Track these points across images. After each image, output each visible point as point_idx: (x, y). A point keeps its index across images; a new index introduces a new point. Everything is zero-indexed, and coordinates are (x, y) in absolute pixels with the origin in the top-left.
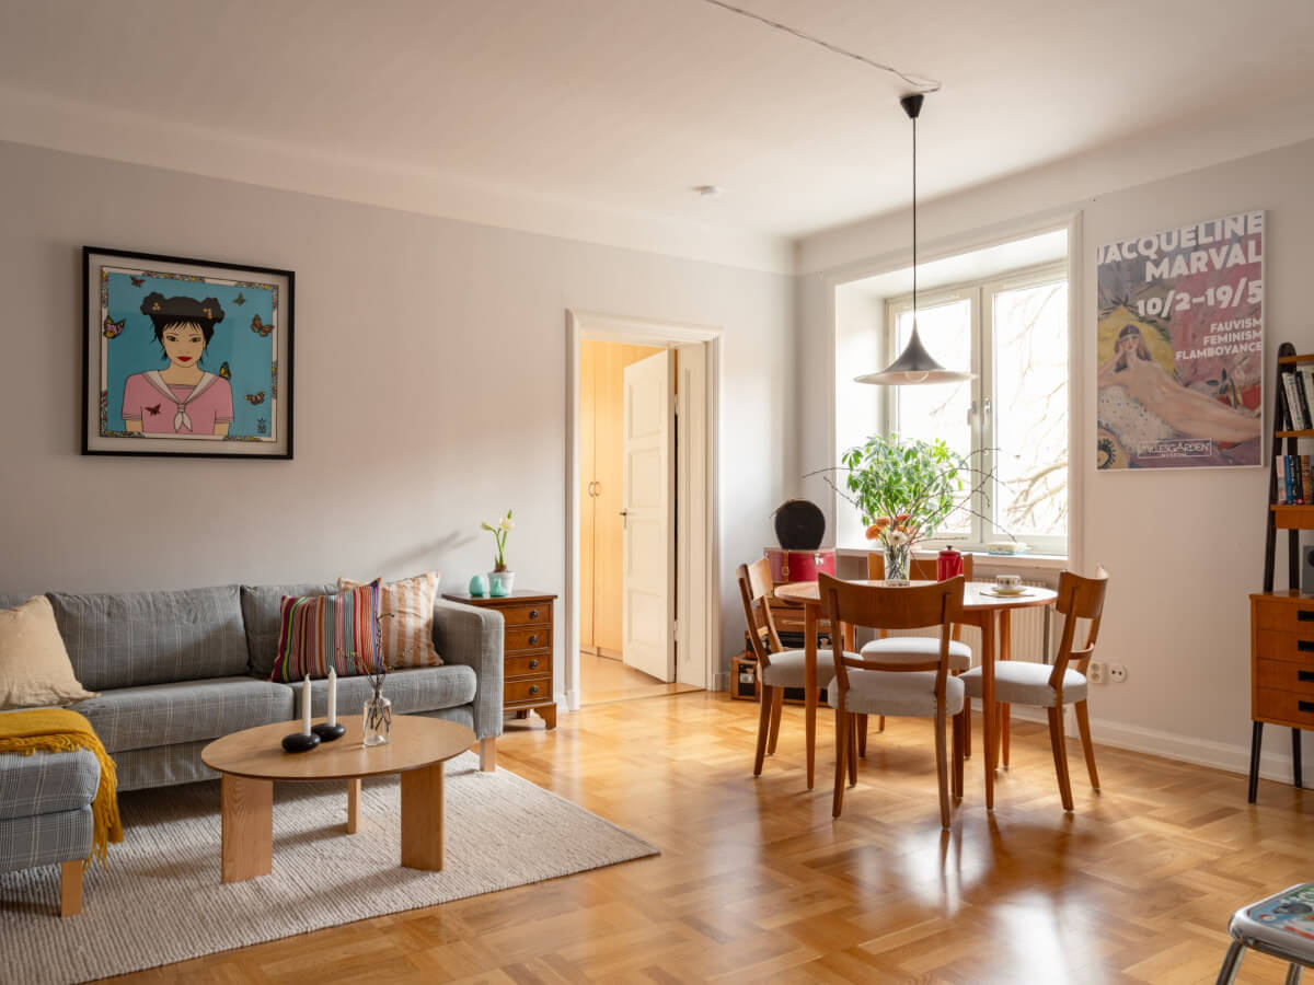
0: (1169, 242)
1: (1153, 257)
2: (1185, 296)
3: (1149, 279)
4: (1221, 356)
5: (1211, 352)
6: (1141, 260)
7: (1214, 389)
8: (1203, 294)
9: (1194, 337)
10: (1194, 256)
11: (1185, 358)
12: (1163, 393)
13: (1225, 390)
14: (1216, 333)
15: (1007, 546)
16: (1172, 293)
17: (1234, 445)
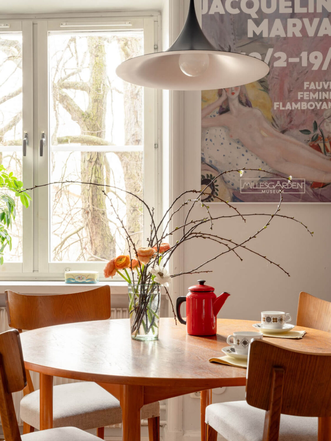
0: (269, 5)
1: (255, 16)
2: (283, 55)
3: (250, 35)
4: (313, 110)
5: (304, 106)
6: (243, 18)
7: (308, 137)
8: (298, 55)
9: (290, 91)
10: (290, 21)
11: (281, 108)
12: (263, 137)
13: (315, 139)
14: (308, 90)
15: (89, 275)
16: (270, 51)
17: (324, 185)
